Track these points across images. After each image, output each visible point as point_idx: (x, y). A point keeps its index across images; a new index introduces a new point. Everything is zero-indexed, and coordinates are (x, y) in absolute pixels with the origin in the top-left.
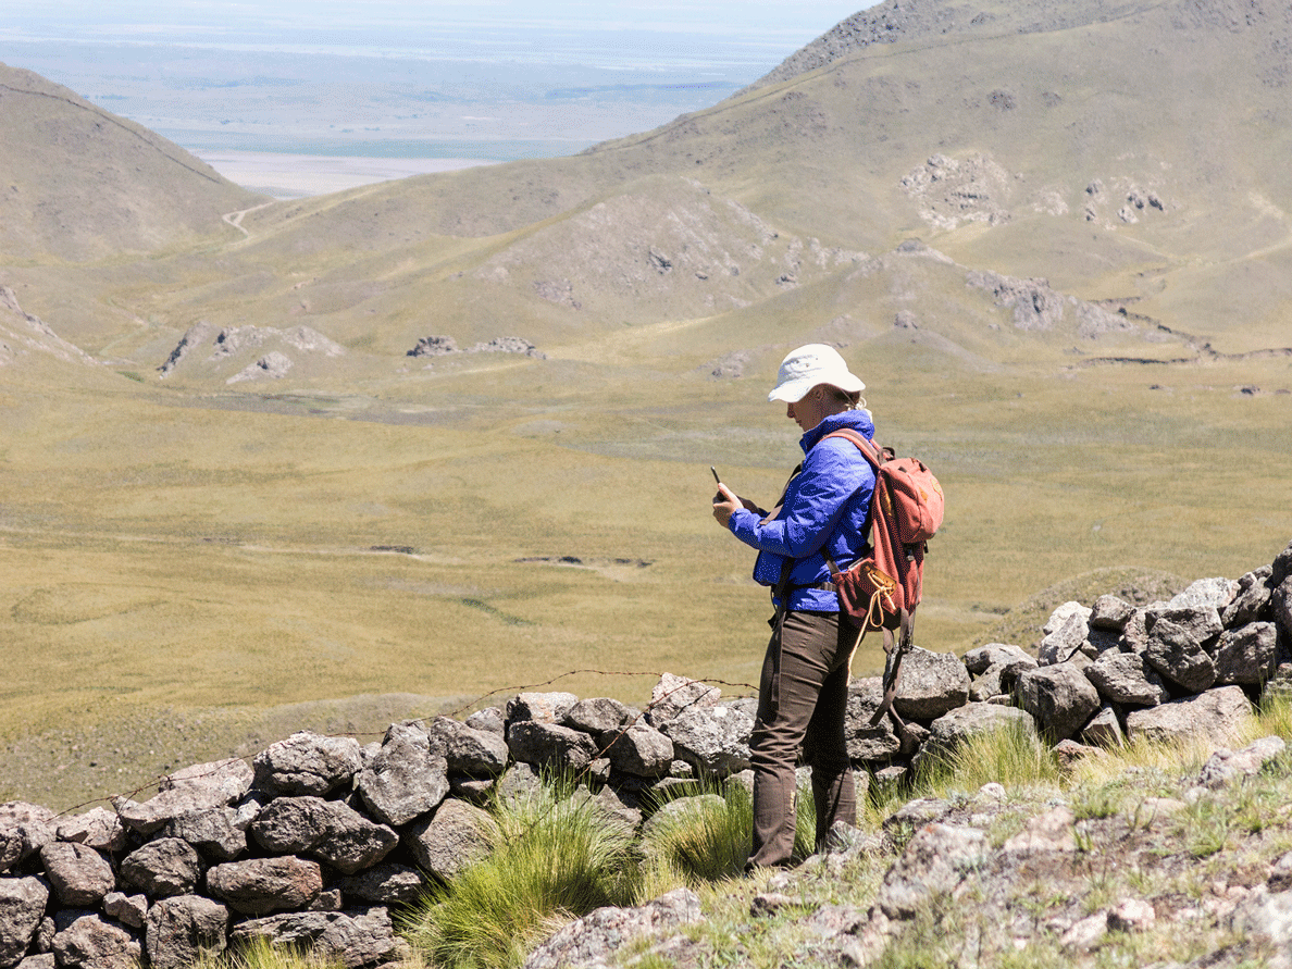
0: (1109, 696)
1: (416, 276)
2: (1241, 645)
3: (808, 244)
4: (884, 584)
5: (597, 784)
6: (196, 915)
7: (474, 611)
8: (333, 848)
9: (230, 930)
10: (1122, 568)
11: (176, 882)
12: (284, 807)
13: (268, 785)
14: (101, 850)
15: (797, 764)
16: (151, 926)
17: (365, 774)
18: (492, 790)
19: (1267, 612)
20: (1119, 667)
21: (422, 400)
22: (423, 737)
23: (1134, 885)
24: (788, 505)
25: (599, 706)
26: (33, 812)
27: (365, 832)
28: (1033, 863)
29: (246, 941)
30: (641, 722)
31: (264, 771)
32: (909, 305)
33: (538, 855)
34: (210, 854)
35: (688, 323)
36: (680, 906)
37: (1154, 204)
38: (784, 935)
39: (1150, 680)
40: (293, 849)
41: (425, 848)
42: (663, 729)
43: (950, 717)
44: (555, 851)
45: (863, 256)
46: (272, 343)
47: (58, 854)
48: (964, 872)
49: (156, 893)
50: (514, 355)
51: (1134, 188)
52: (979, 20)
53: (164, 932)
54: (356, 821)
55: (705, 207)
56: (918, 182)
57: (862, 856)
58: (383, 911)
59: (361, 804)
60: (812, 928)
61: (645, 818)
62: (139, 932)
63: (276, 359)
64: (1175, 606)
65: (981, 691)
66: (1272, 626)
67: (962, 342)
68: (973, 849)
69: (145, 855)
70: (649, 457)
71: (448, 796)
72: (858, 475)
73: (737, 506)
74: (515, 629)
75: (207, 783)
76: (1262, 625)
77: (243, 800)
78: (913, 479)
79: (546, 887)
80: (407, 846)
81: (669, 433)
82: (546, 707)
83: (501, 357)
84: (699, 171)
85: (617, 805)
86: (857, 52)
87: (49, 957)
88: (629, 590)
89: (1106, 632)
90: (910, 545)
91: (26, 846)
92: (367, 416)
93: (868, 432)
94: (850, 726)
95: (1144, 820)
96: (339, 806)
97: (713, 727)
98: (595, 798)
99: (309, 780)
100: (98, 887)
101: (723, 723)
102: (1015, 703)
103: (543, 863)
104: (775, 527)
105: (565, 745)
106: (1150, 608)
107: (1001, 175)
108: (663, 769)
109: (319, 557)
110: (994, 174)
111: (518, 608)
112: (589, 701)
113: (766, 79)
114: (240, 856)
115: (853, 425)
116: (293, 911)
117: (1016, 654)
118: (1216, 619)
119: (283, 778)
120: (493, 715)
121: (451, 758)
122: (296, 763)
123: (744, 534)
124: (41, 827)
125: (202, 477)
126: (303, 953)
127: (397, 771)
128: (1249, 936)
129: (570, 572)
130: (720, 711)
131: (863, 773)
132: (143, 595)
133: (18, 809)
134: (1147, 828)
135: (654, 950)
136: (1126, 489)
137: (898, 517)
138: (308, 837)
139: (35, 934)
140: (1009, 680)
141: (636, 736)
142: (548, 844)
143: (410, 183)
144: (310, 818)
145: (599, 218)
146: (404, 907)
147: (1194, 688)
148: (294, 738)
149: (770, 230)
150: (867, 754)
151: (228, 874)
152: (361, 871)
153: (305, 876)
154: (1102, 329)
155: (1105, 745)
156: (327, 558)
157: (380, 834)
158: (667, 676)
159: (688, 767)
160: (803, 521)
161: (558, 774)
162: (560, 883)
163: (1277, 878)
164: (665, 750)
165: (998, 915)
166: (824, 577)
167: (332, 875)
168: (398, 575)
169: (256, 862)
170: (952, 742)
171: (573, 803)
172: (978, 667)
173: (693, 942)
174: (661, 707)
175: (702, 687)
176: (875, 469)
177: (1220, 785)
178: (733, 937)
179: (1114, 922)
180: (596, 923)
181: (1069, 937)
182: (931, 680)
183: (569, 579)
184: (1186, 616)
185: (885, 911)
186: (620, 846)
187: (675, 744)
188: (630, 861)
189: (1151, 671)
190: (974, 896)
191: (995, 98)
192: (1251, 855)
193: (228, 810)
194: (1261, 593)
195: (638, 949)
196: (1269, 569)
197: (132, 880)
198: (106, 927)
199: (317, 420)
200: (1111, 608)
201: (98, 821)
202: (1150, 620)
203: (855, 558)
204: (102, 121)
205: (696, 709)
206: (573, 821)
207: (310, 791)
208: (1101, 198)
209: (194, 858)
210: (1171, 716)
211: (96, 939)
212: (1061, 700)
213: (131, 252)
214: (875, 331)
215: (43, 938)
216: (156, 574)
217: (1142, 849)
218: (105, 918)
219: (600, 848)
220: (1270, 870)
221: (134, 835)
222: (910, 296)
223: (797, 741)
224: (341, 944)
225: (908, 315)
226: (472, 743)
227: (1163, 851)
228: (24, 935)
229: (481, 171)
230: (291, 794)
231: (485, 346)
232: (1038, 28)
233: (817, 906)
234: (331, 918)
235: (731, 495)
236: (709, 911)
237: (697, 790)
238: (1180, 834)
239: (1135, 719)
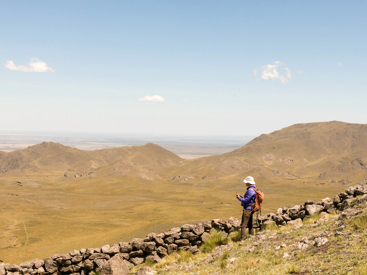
0: (285, 219)
1: (203, 169)
2: (301, 213)
3: (250, 165)
4: (257, 206)
5: (222, 230)
6: (174, 246)
7: (210, 210)
8: (190, 238)
9: (178, 248)
10: (289, 204)
11: (171, 242)
12: (184, 233)
13: (182, 230)
14: (162, 238)
15: (246, 228)
16: (168, 248)
17: (194, 229)
18: (210, 231)
19: (304, 209)
20: (286, 216)
21: (204, 184)
22: (201, 225)
23: (284, 242)
24: (245, 196)
25: (223, 221)
26: (154, 234)
27: (194, 236)
28: (272, 239)
29: (180, 249)
30: (228, 223)
31: (182, 229)
32: (263, 172)
33: (215, 239)
34: (175, 239)
35: (236, 175)
36: (230, 245)
37: (292, 160)
38: (242, 248)
39: (290, 218)
40: (185, 238)
41: (202, 238)
42: (230, 224)
43: (265, 222)
44: (217, 238)
45: (257, 167)
46: (186, 177)
47: (157, 239)
48: (263, 240)
49: (169, 243)
50: (215, 179)
51: (290, 158)
52: (271, 138)
53: (170, 248)
54: (193, 235)
55: (238, 161)
56: (264, 158)
57: (253, 239)
58: (196, 246)
59: (194, 233)
60: (246, 247)
61: (228, 234)
62: (167, 248)
63: (186, 179)
64: (293, 209)
65: (269, 219)
66: (304, 211)
67: (269, 177)
68: (264, 238)
69: (167, 239)
70: (231, 191)
71: (204, 232)
72: (254, 193)
73: (239, 197)
74: (215, 212)
75: (175, 230)
76: (303, 211)
77: (179, 232)
78: (260, 193)
79: (216, 243)
80: (199, 238)
81: (233, 188)
82: (216, 221)
83: (213, 179)
84: (237, 156)
85: (225, 233)
86: (256, 142)
87: (156, 251)
88: (228, 207)
89: (284, 212)
90: (260, 201)
91: (153, 238)
92: (197, 186)
93: (255, 188)
94: (253, 223)
95: (285, 234)
96: (191, 233)
97: (237, 223)
98: (222, 232)
99: (187, 230)
100: (162, 243)
101: (238, 223)
102: (273, 220)
103: (216, 240)
104: (244, 199)
105: (218, 225)
106: (290, 209)
107: (274, 157)
108: (230, 228)
109: (191, 203)
110: (273, 157)
111: (215, 209)
112: (221, 220)
113: (245, 145)
114: (179, 239)
115: (253, 187)
116: (185, 246)
117: (274, 214)
118: (298, 210)
119: (184, 229)
120: (210, 222)
121: (205, 227)
122: (186, 228)
123: (240, 200)
124: (155, 236)
125: (177, 193)
126: (187, 251)
127: (198, 229)
128: (297, 248)
129: (222, 205)
130: (237, 221)
131: (255, 229)
132: (170, 208)
133: (152, 233)
134: (286, 235)
135: (227, 250)
136: (289, 195)
137: (259, 198)
138: (187, 237)
139: (154, 249)
140: (273, 217)
141: (227, 224)
142: (217, 237)
143: (202, 158)
144: (187, 234)
145: (225, 162)
146: (199, 245)
147: (295, 218)
148: (186, 225)
149: (246, 163)
150: (255, 226)
151: (177, 241)
152: (194, 241)
153: (187, 241)
154: (286, 175)
155: (284, 226)
156: (192, 203)
157: (196, 236)
158: (231, 217)
159: (234, 228)
160: (247, 199)
161: (218, 229)
162: (218, 242)
163: (301, 241)
164: (231, 226)
165: (267, 246)
166: (250, 205)
167: (190, 241)
168: (201, 205)
169: (181, 240)
170: (266, 225)
171: (219, 233)
172: (269, 216)
173: (232, 249)
174: (230, 221)
175: (235, 218)
176: (256, 192)
177: (295, 230)
178: (236, 249)
179: (281, 247)
180: (220, 247)
181: (276, 248)
182: (263, 218)
183: (222, 206)
184: (294, 210)
185: (254, 245)
186: (225, 238)
187: (232, 225)
188: (226, 240)
189: (290, 216)
190: (264, 243)
191: (273, 148)
192: (298, 238)
193: (178, 233)
194: (303, 207)
195: (225, 250)
196: (304, 204)
197: (166, 242)
198: (163, 248)
199: (191, 186)
200: (285, 209)
201: (162, 235)
202: (290, 210)
203: (253, 203)
204: (165, 150)
205: (235, 221)
206: (219, 235)
207: (188, 231)
208: (286, 160)
209: (173, 239)
210: (292, 222)
211: (161, 249)
212: (279, 220)
213: (169, 166)
214: (258, 176)
215: (155, 249)
216: (172, 205)
217: (285, 238)
218: (163, 247)
219: (223, 238)
220: (300, 240)
221: (166, 236)
222: (263, 171)
223: (246, 225)
224: (191, 250)
225: (263, 174)
226: (207, 225)
227: (288, 238)
228: (153, 249)
229: (211, 156)
230: (185, 231)
231: (211, 178)
232: (278, 139)
233: (247, 245)
234: (190, 247)
235: (238, 195)
236: (234, 246)
237: (235, 231)
238: (290, 236)
239: (288, 222)
